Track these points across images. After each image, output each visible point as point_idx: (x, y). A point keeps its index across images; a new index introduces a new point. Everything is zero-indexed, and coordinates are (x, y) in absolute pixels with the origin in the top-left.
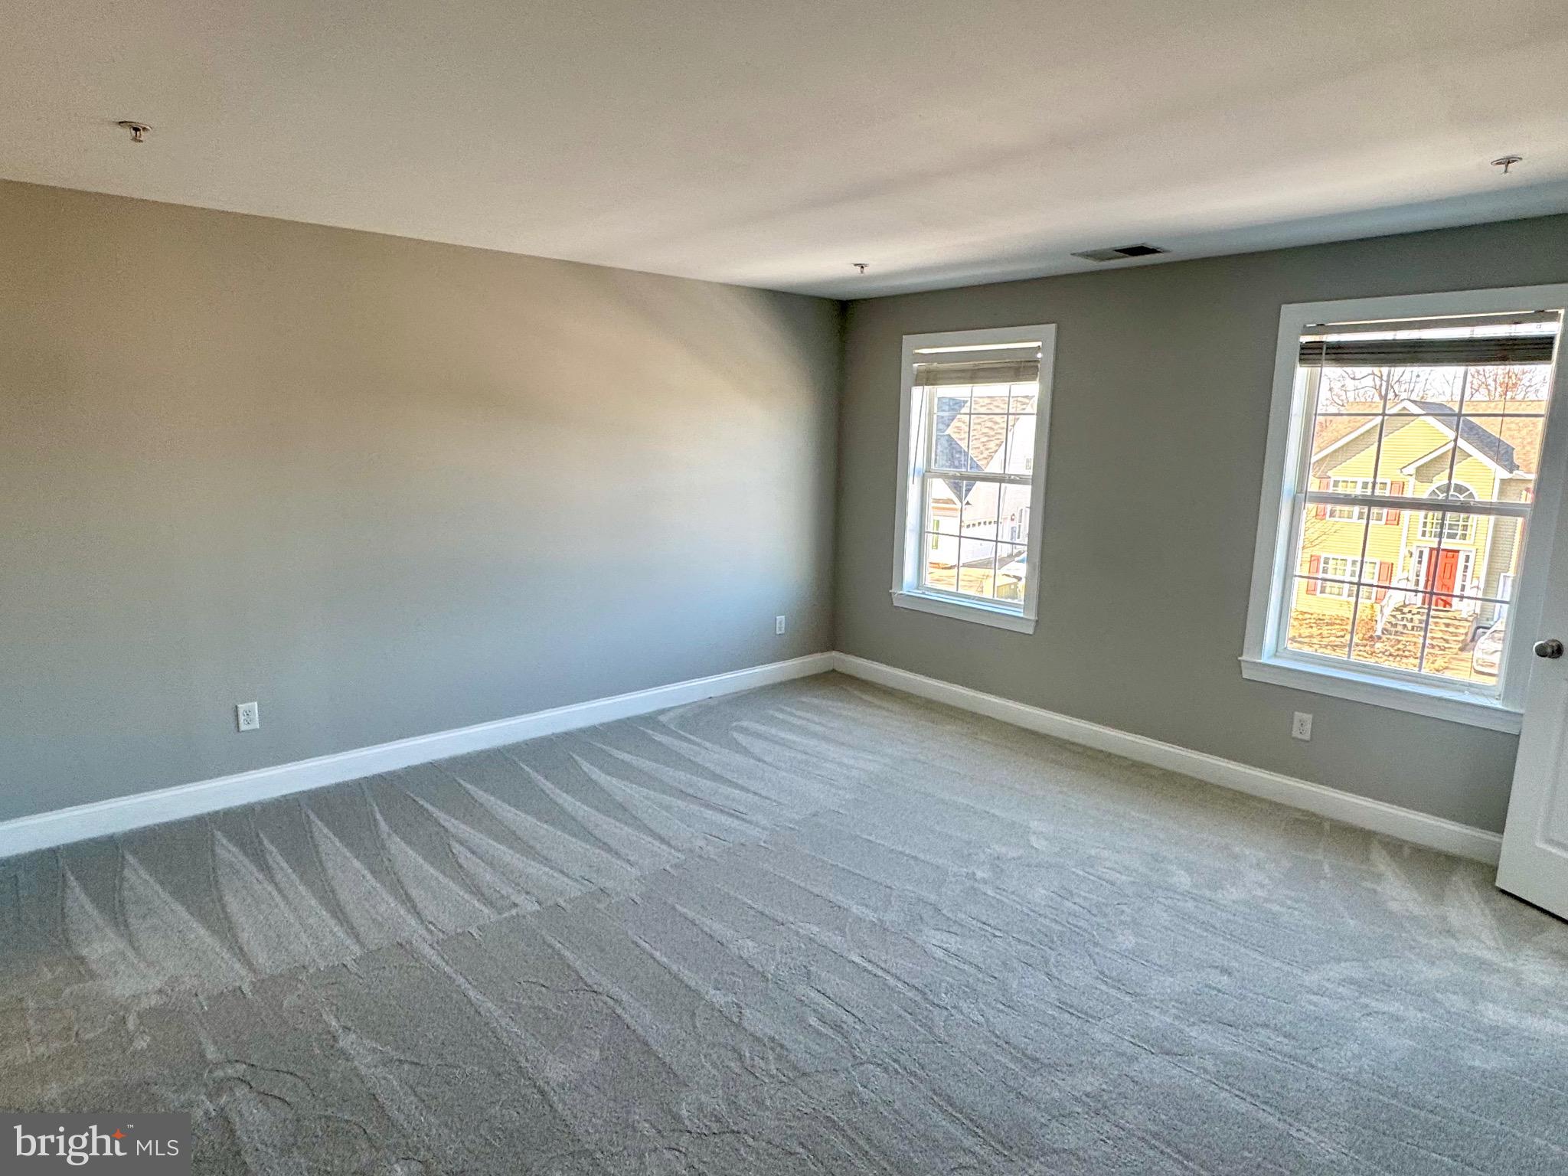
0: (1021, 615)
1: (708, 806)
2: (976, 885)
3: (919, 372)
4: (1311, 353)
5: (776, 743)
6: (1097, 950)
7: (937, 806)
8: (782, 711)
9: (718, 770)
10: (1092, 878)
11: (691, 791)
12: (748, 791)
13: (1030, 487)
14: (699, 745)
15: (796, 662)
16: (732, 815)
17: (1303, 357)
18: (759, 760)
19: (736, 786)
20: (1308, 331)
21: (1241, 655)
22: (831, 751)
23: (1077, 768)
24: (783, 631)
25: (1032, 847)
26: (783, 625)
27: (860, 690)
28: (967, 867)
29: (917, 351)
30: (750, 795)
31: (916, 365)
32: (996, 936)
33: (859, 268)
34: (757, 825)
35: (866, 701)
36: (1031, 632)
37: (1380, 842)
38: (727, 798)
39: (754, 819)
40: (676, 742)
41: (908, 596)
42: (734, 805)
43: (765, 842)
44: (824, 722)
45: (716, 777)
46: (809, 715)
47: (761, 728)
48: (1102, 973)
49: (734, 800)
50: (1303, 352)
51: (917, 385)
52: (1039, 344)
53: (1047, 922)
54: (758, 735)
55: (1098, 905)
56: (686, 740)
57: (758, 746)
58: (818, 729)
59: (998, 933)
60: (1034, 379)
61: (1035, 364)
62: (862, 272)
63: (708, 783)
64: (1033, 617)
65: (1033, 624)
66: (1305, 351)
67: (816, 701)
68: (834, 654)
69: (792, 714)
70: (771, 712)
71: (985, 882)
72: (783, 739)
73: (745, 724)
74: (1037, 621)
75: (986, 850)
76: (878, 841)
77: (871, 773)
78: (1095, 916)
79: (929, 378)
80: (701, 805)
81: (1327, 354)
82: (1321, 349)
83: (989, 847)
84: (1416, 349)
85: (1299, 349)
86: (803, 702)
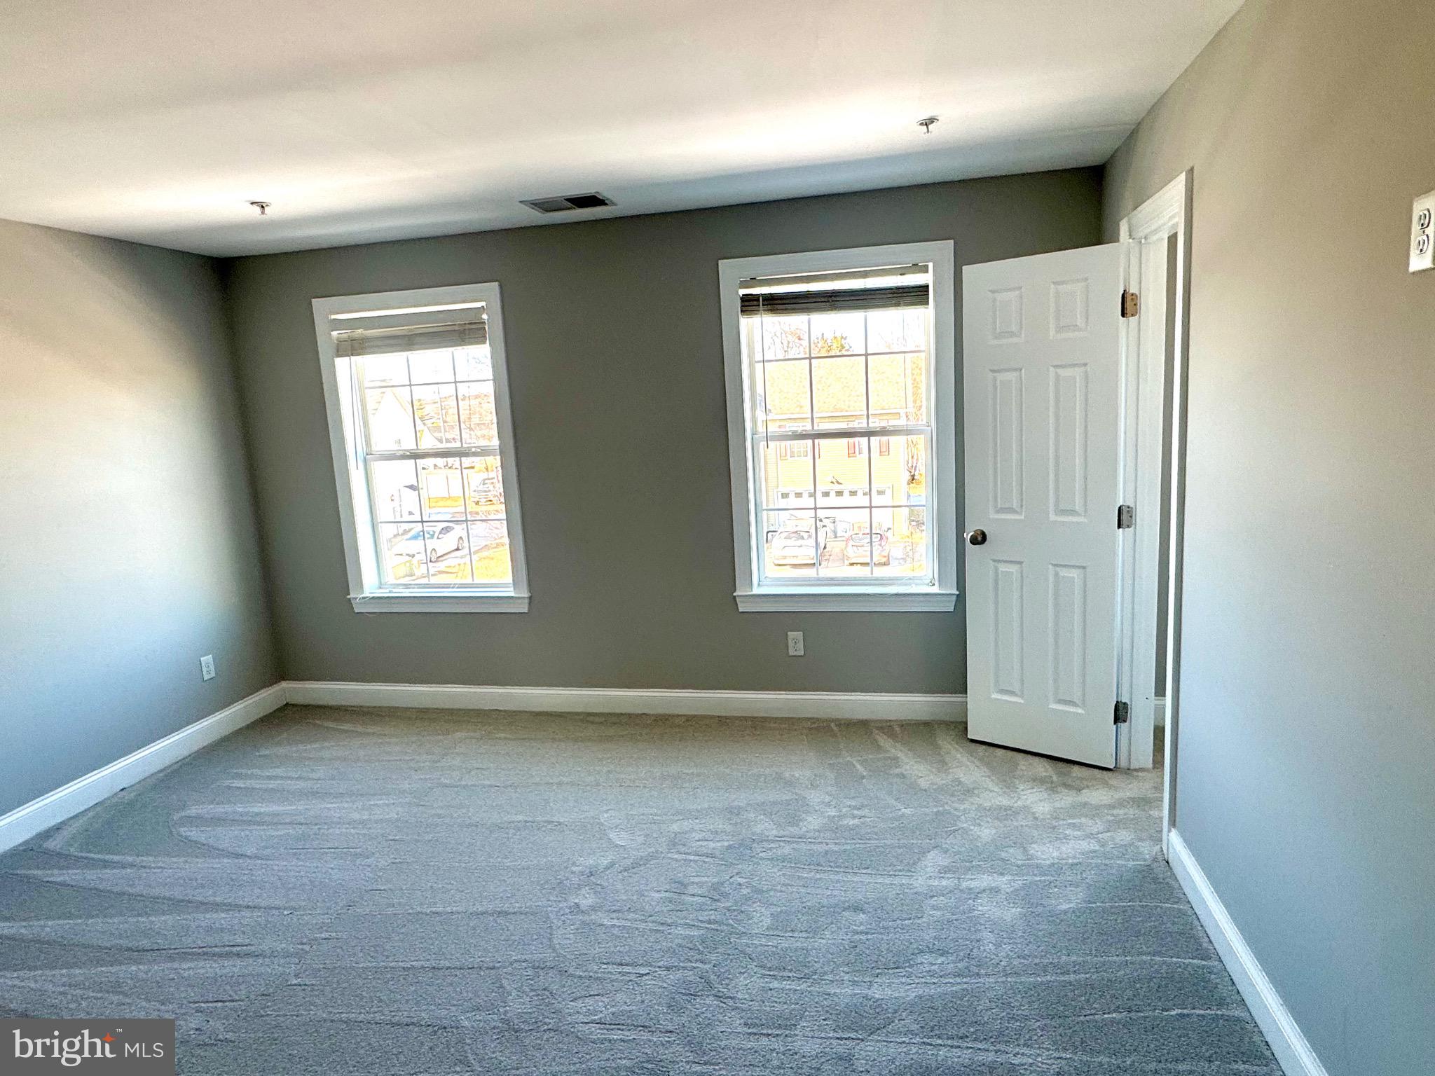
0: (512, 594)
1: (185, 956)
2: (586, 918)
3: (340, 341)
4: (750, 305)
5: (249, 823)
6: (744, 941)
7: (495, 835)
8: (238, 776)
9: (177, 893)
10: (692, 858)
11: (146, 943)
12: (238, 907)
13: (498, 458)
14: (132, 865)
15: (238, 707)
16: (227, 955)
17: (744, 309)
18: (237, 856)
19: (216, 907)
20: (744, 285)
21: (735, 590)
22: (332, 808)
23: (610, 739)
24: (213, 674)
25: (616, 846)
26: (212, 668)
27: (335, 720)
28: (566, 900)
29: (333, 317)
30: (246, 913)
31: (335, 333)
32: (642, 975)
33: (257, 209)
34: (273, 954)
35: (346, 731)
36: (526, 610)
37: (878, 728)
38: (209, 930)
39: (265, 947)
40: (91, 875)
41: (373, 598)
42: (227, 938)
43: (297, 976)
44: (305, 774)
45: (178, 905)
46: (279, 772)
47: (220, 810)
48: (763, 967)
49: (222, 930)
50: (744, 304)
51: (339, 356)
52: (483, 304)
53: (680, 931)
54: (218, 821)
55: (715, 887)
56: (105, 864)
57: (225, 837)
58: (301, 784)
59: (643, 970)
60: (485, 343)
61: (481, 326)
62: (263, 213)
63: (169, 919)
64: (526, 594)
65: (527, 601)
66: (747, 303)
67: (282, 750)
68: (284, 684)
69: (257, 777)
70: (227, 783)
71: (593, 908)
72: (257, 814)
73: (193, 811)
74: (530, 598)
75: (574, 869)
76: (449, 909)
77: (398, 820)
78: (718, 900)
79: (354, 347)
80: (171, 959)
81: (763, 305)
82: (758, 300)
83: (574, 864)
84: (834, 298)
85: (739, 301)
86: (264, 756)
